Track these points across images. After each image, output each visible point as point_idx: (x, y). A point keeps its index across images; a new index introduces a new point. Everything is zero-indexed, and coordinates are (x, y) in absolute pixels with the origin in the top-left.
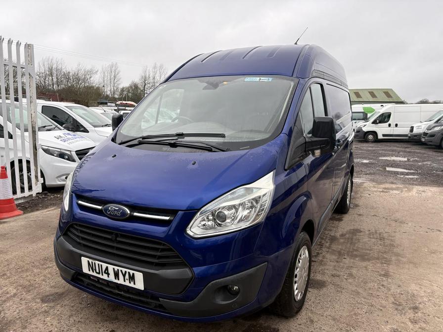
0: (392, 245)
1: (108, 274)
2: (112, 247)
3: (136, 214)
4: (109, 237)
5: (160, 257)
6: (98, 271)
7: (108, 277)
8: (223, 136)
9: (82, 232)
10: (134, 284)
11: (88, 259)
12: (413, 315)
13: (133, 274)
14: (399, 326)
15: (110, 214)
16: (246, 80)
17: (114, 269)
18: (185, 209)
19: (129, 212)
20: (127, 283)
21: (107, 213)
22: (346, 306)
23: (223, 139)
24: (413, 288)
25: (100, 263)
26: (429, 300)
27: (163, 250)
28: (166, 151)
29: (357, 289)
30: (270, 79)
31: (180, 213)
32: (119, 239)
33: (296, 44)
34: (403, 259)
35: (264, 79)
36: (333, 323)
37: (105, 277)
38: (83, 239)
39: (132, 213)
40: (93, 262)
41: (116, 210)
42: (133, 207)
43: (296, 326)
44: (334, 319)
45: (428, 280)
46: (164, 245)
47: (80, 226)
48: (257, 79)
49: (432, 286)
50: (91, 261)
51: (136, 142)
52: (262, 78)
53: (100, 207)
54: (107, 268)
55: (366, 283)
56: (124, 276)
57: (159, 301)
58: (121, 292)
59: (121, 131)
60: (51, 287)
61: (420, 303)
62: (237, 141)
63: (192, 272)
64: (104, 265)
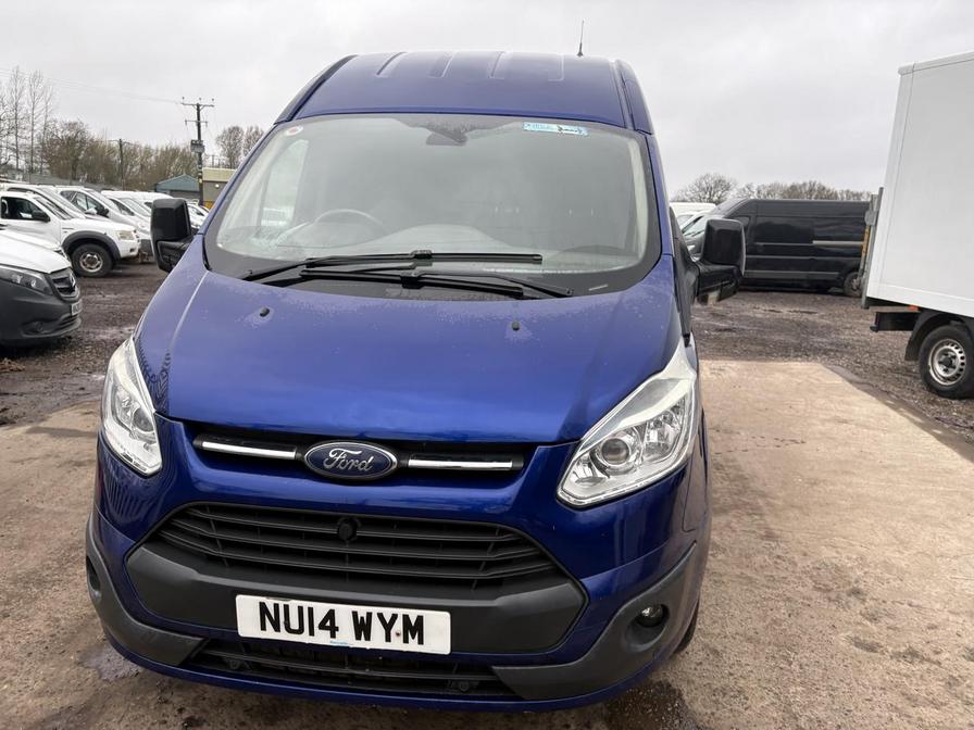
0: (742, 478)
1: (333, 630)
2: (339, 557)
3: (413, 463)
4: (331, 530)
5: (490, 565)
6: (295, 625)
7: (333, 636)
8: (535, 259)
9: (221, 525)
10: (421, 642)
11: (263, 599)
12: (863, 606)
13: (420, 619)
14: (856, 631)
15: (335, 470)
16: (528, 128)
17: (355, 614)
18: (553, 439)
19: (394, 459)
20: (397, 644)
21: (324, 468)
22: (749, 608)
23: (538, 266)
24: (827, 554)
25: (306, 604)
26: (865, 573)
27: (499, 546)
28: (398, 297)
29: (743, 571)
30: (584, 132)
31: (540, 450)
32: (360, 533)
33: (580, 54)
34: (776, 502)
35: (569, 129)
36: (751, 647)
37: (322, 638)
38: (227, 544)
39: (403, 462)
40: (281, 604)
41: (355, 457)
42: (403, 446)
43: (695, 669)
44: (749, 640)
45: (841, 536)
46: (503, 532)
47: (214, 509)
48: (553, 127)
49: (853, 545)
50: (270, 603)
51: (295, 274)
52: (564, 127)
53: (291, 455)
54: (331, 615)
55: (748, 557)
56: (388, 627)
57: (492, 673)
58: (364, 670)
59: (220, 245)
60: (40, 694)
61: (857, 582)
62: (576, 272)
63: (581, 588)
64: (321, 610)
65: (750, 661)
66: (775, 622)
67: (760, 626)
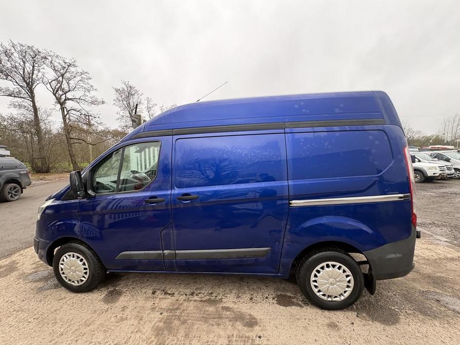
65: (48, 308)
66: (56, 323)
67: (58, 317)
